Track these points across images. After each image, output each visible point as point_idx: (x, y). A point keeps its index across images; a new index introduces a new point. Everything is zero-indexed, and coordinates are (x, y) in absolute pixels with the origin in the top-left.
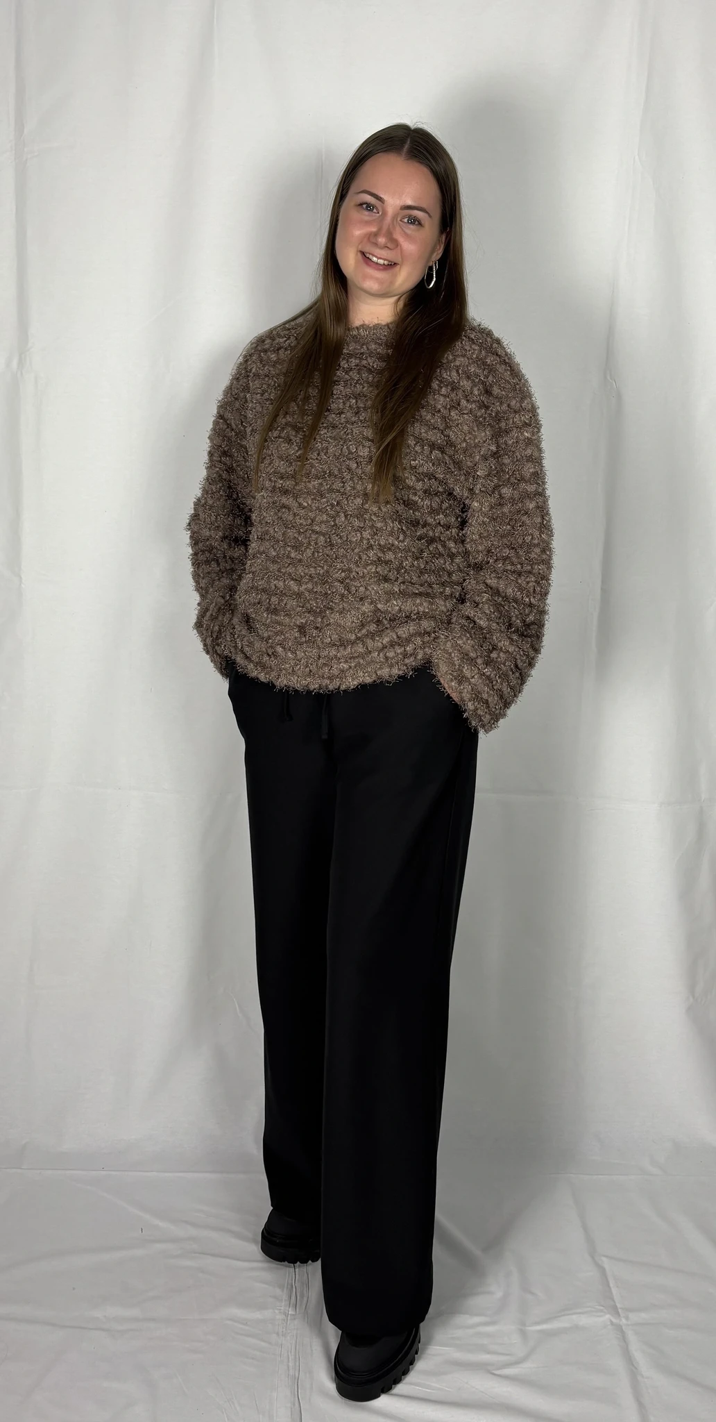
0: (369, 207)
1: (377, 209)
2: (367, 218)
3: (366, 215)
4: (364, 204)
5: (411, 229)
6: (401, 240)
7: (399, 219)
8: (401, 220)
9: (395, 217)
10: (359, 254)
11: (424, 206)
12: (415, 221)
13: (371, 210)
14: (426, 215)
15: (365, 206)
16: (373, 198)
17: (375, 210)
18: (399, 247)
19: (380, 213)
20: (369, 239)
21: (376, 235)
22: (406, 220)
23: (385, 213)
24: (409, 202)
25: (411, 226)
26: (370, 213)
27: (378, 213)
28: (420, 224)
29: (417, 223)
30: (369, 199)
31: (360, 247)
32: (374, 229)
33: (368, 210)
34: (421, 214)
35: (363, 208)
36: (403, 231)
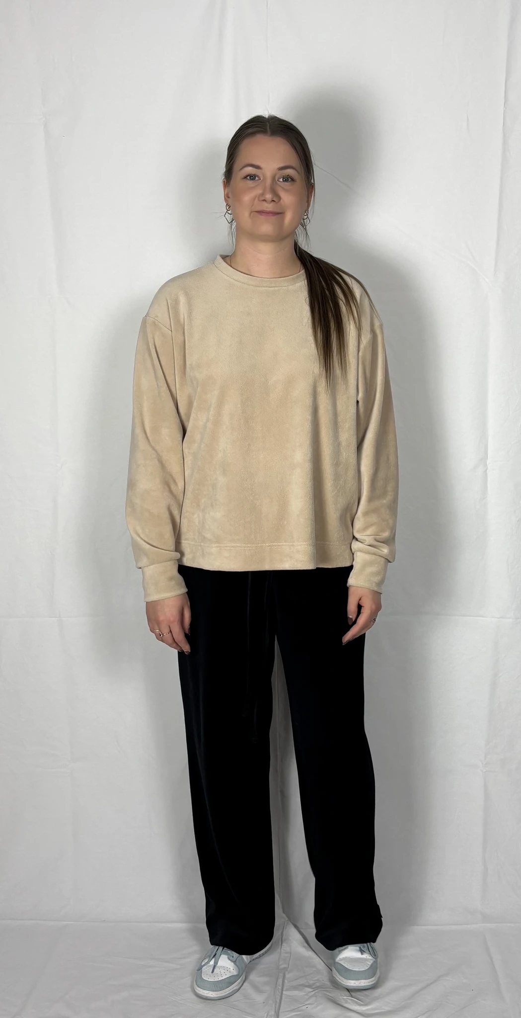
0: (252, 177)
1: (258, 176)
2: (253, 185)
3: (250, 183)
4: (248, 176)
5: (287, 185)
6: (282, 194)
7: (277, 180)
8: (278, 180)
9: (274, 178)
11: (294, 165)
12: (287, 179)
13: (254, 179)
14: (296, 171)
15: (248, 177)
16: (254, 169)
17: (257, 178)
18: (281, 201)
19: (262, 179)
20: (259, 200)
21: (263, 194)
22: (281, 180)
23: (265, 177)
24: (282, 165)
25: (286, 183)
26: (253, 181)
27: (260, 179)
28: (293, 180)
29: (290, 180)
30: (250, 170)
31: (252, 208)
32: (259, 191)
33: (251, 179)
34: (289, 172)
35: (247, 179)
36: (282, 188)
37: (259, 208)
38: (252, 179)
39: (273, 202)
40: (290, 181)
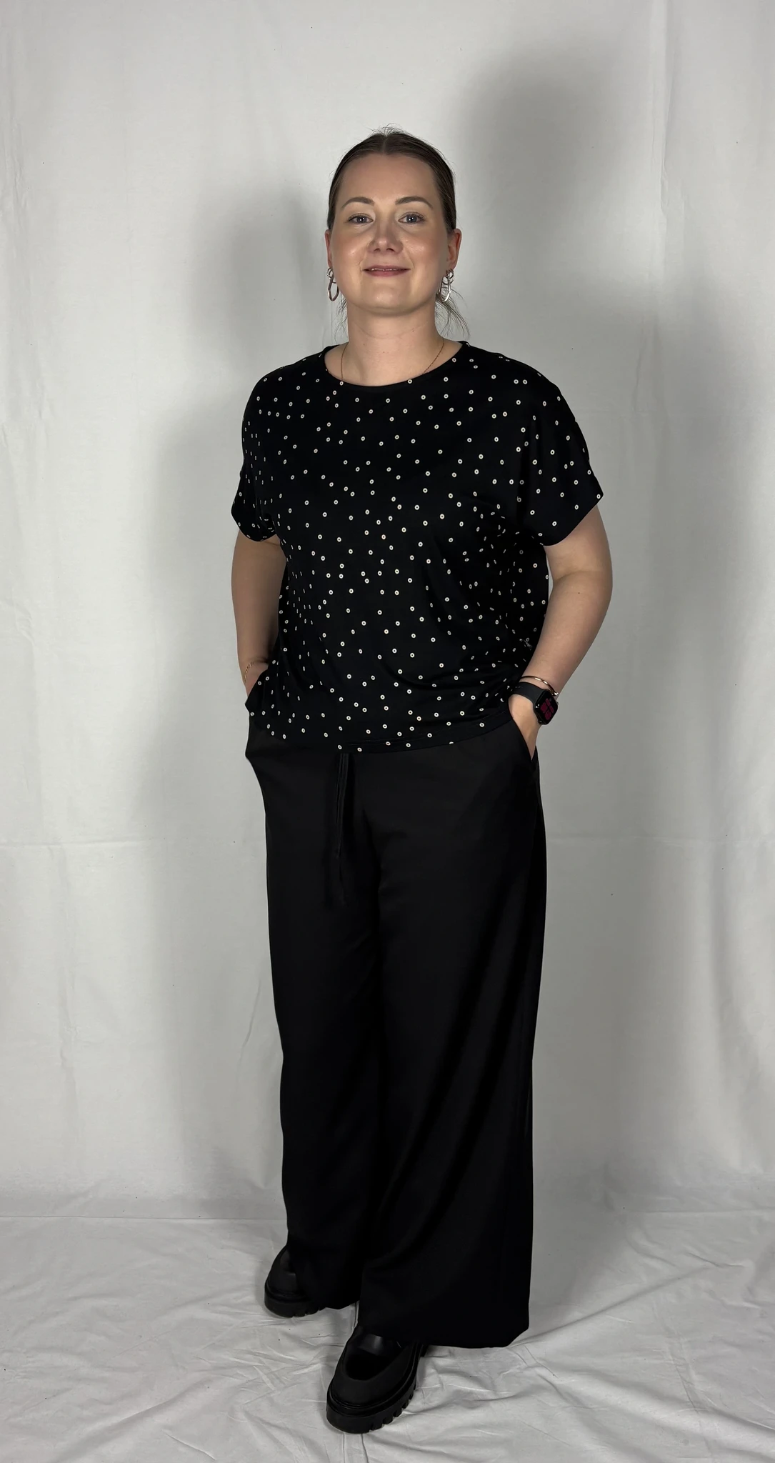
0: (361, 219)
1: (368, 216)
2: (361, 231)
3: (360, 227)
4: (354, 218)
5: (413, 228)
6: (404, 240)
7: (397, 219)
8: (399, 221)
9: (392, 215)
10: (363, 273)
11: (420, 194)
12: (413, 218)
14: (427, 206)
15: (355, 220)
17: (368, 220)
18: (404, 251)
19: (374, 218)
20: (369, 252)
21: (373, 242)
22: (405, 220)
23: (378, 217)
24: (402, 196)
27: (372, 221)
28: (422, 220)
30: (358, 207)
31: (362, 266)
32: (370, 237)
33: (359, 222)
34: (417, 206)
35: (355, 223)
36: (404, 231)
37: (369, 265)
38: (362, 222)
39: (390, 253)
40: (418, 222)
